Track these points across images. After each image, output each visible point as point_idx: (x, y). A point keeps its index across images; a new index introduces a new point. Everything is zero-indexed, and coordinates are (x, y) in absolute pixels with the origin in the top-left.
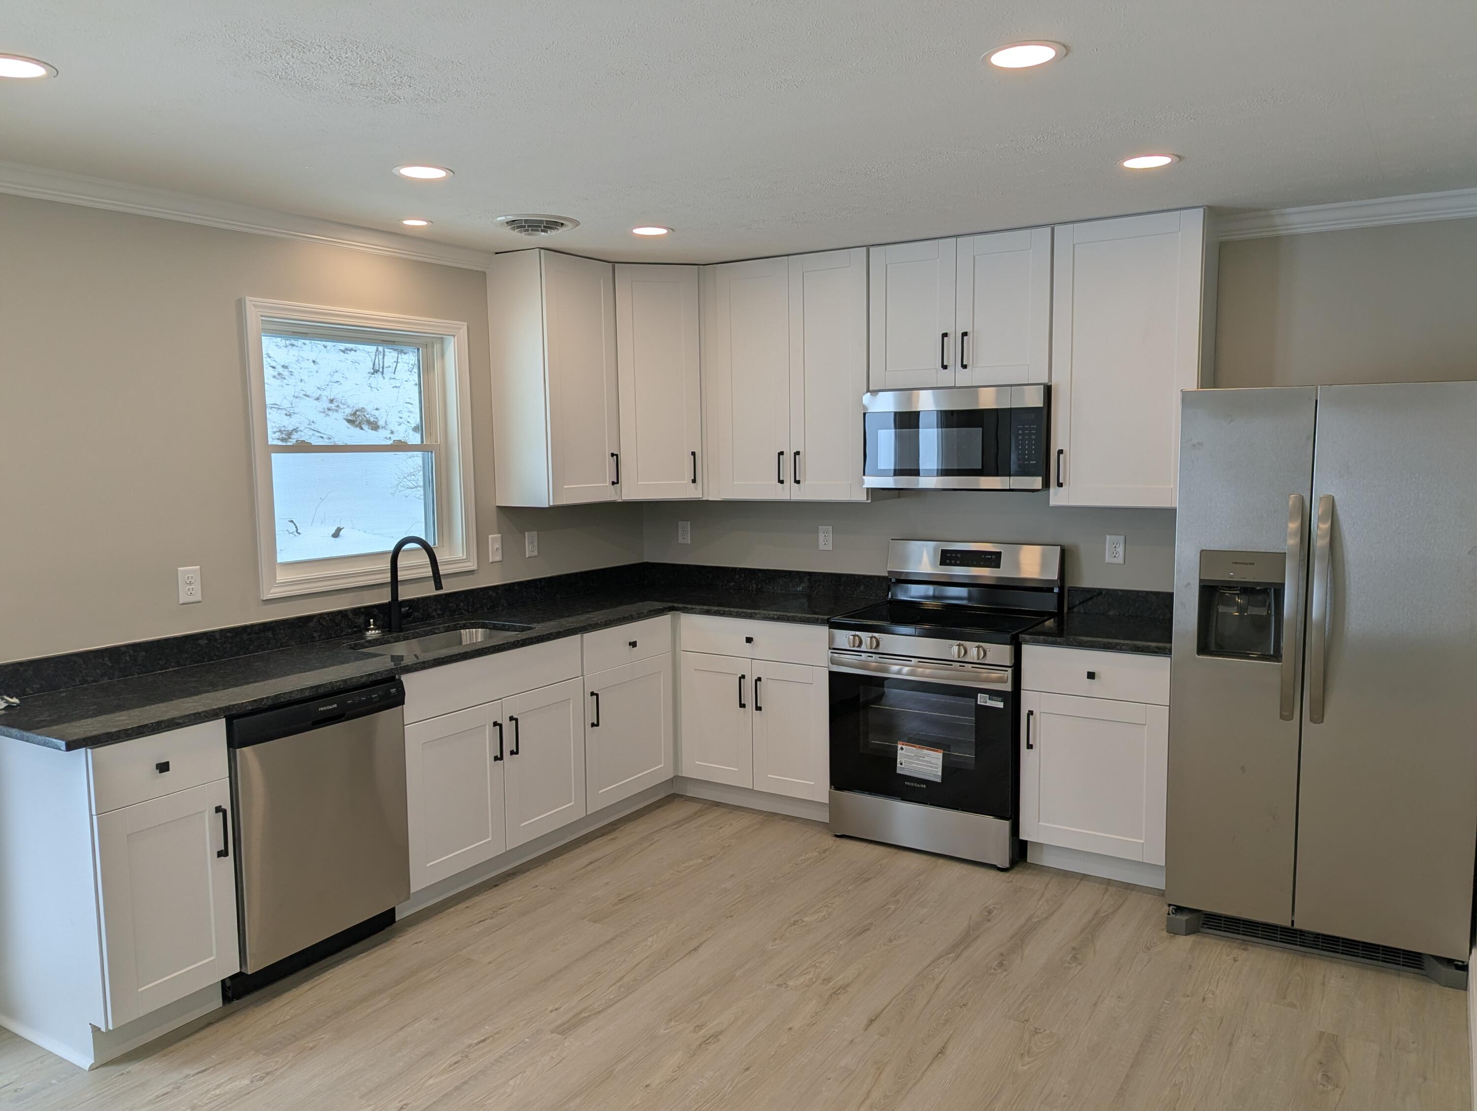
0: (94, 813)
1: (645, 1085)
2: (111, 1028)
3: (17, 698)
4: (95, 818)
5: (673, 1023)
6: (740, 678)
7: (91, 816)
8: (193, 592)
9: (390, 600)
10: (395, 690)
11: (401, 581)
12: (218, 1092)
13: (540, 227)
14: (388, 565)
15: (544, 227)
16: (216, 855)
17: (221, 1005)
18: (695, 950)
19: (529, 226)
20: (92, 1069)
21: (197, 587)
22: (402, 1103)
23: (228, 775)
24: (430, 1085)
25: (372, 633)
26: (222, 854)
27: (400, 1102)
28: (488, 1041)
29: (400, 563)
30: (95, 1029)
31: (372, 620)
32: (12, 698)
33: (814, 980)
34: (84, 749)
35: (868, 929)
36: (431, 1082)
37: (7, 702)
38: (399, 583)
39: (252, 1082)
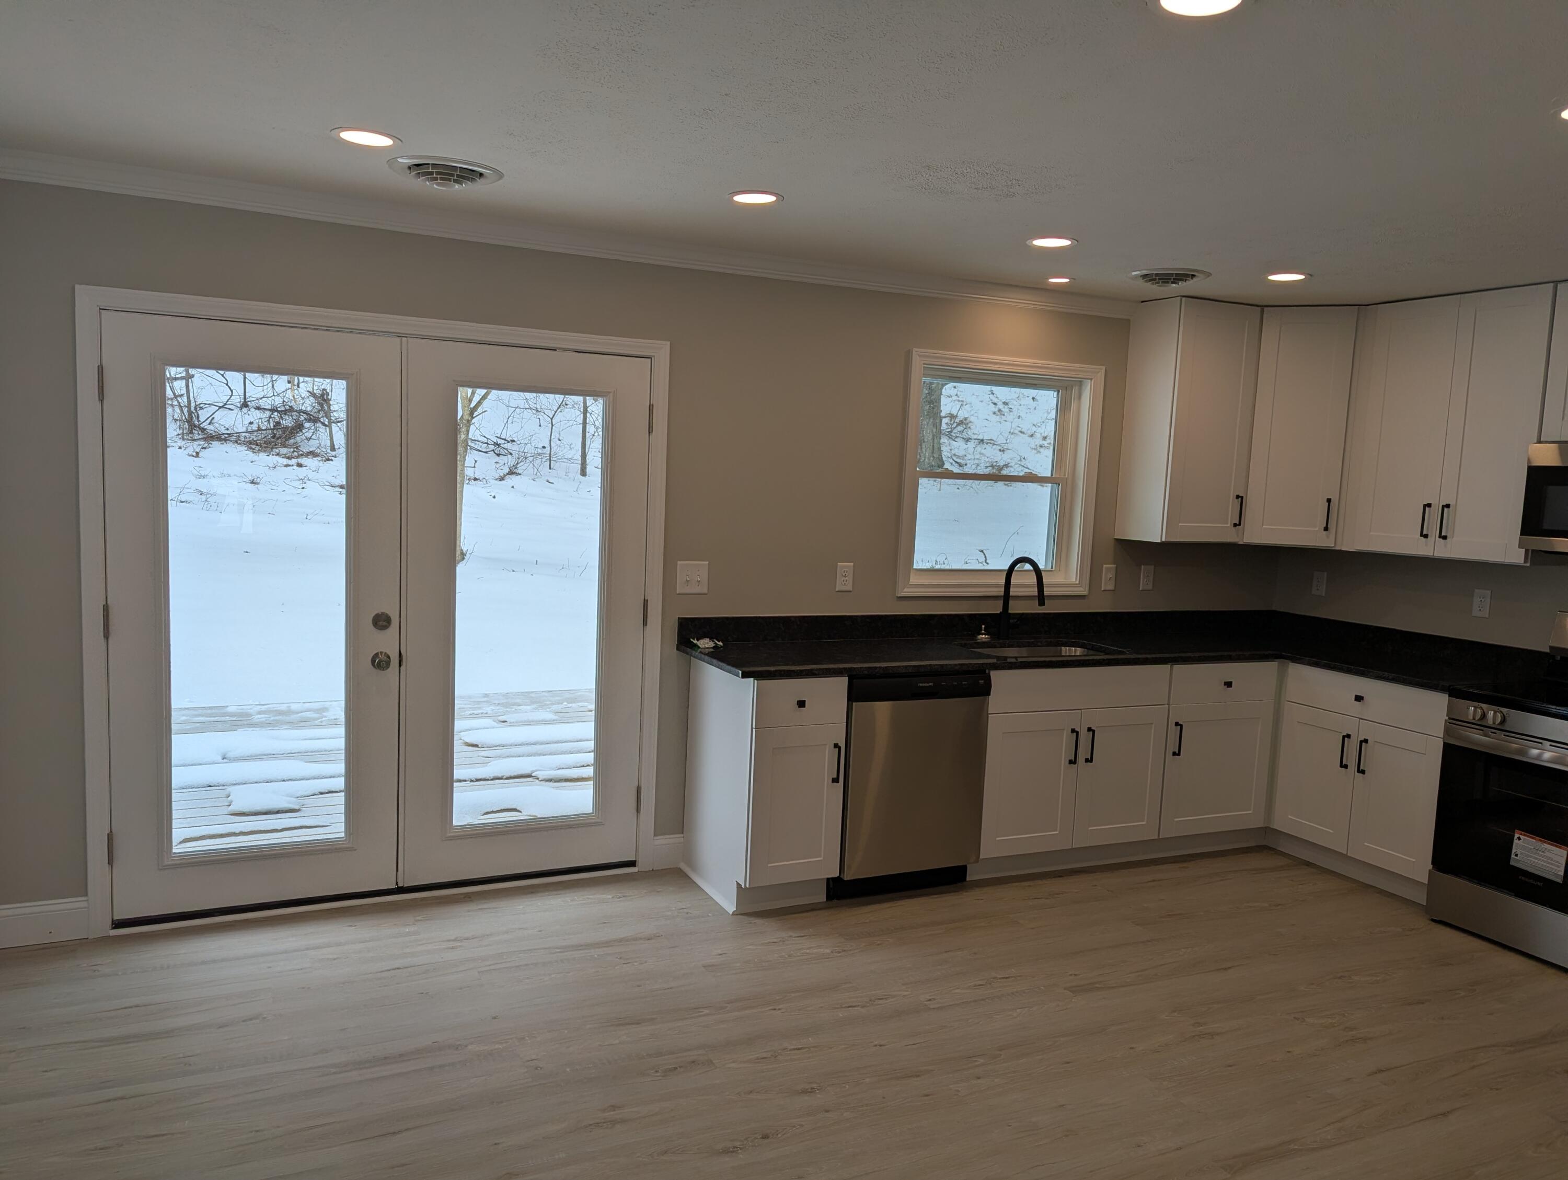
0: (754, 727)
1: (1131, 1047)
2: (748, 886)
3: (722, 642)
4: (754, 730)
5: (1176, 1014)
6: (1344, 737)
7: (752, 728)
8: (847, 583)
9: (1001, 611)
10: (983, 681)
11: (1012, 596)
12: (808, 951)
13: (1170, 279)
14: (1003, 581)
15: (1174, 279)
16: (831, 780)
17: (825, 900)
18: (1226, 969)
19: (1159, 279)
20: (733, 914)
21: (850, 579)
22: (931, 997)
23: (845, 721)
24: (956, 993)
25: (983, 637)
26: (836, 780)
27: (930, 996)
28: (1011, 979)
29: (1013, 581)
30: (739, 885)
31: (983, 626)
32: (719, 641)
33: (1336, 1025)
34: (752, 679)
35: (1423, 1003)
36: (957, 991)
37: (715, 643)
38: (1010, 598)
39: (832, 952)
